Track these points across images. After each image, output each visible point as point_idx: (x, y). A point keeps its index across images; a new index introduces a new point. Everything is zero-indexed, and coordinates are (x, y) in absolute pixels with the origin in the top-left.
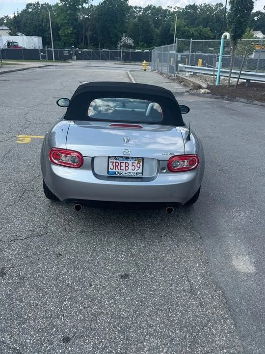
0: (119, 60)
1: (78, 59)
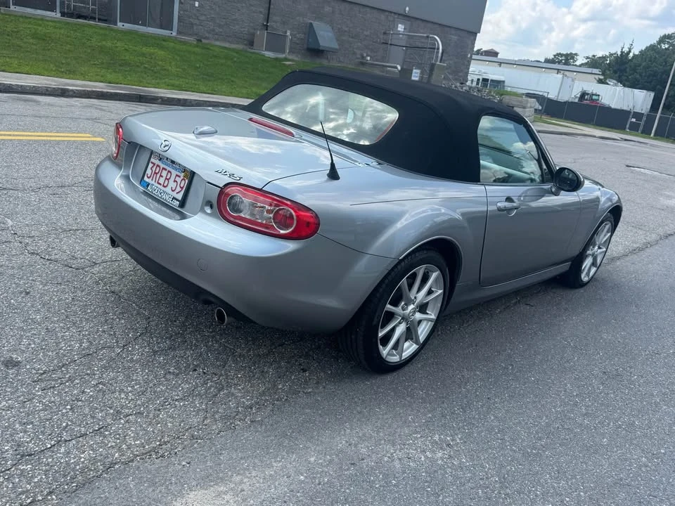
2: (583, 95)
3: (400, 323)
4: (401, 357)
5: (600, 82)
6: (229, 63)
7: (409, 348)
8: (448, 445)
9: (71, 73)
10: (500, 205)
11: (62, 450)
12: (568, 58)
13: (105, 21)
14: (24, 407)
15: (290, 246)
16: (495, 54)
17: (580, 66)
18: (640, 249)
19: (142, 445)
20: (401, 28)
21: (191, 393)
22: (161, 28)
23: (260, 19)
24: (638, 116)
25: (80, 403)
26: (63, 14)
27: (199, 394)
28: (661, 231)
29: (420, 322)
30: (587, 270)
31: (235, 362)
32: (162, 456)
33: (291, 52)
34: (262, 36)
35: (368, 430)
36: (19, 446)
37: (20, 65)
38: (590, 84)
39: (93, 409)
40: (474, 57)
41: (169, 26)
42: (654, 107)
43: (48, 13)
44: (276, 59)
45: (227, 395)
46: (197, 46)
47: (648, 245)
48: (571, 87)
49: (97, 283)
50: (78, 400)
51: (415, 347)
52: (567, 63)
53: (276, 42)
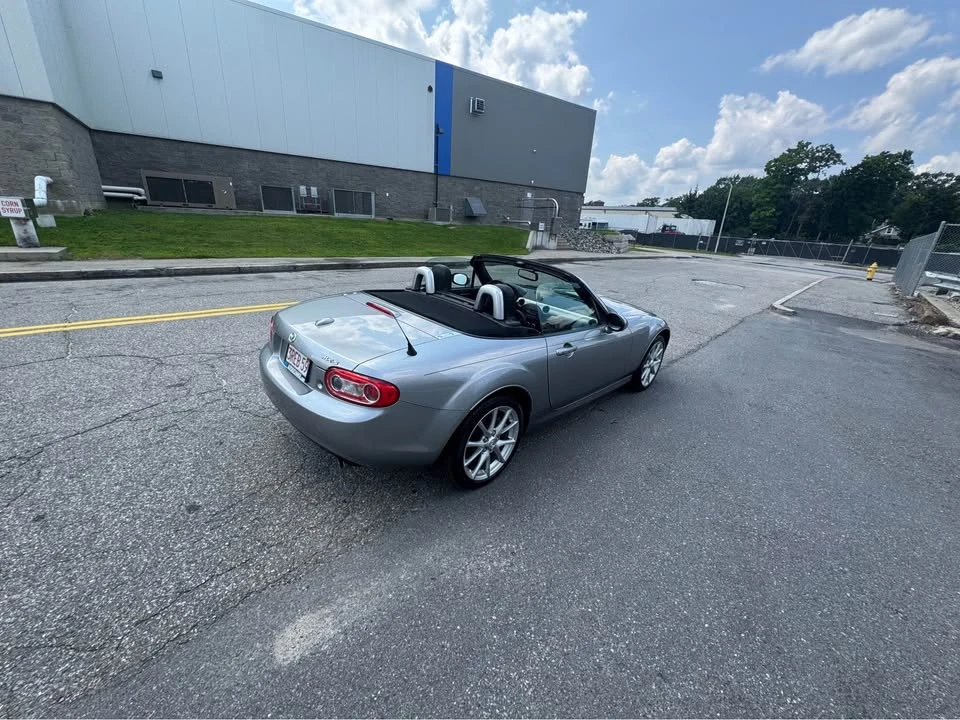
0: (840, 260)
1: (758, 252)
2: (665, 226)
3: (484, 451)
4: (488, 474)
5: (677, 216)
6: (410, 232)
7: (495, 466)
8: (513, 553)
9: (302, 253)
10: (560, 351)
11: (213, 584)
12: (653, 202)
13: (326, 213)
14: (193, 547)
15: (377, 413)
16: (601, 204)
17: (663, 206)
18: (695, 351)
19: (276, 573)
20: (529, 195)
21: (324, 521)
22: (364, 213)
23: (432, 199)
24: (705, 239)
25: (237, 539)
26: (298, 211)
27: (330, 522)
28: (712, 334)
29: (502, 448)
30: (647, 377)
31: (363, 489)
32: (289, 582)
33: (454, 219)
34: (433, 211)
35: (452, 544)
36: (181, 584)
37: (267, 252)
38: (668, 219)
39: (245, 544)
40: (584, 207)
41: (369, 213)
42: (716, 231)
43: (288, 213)
44: (445, 226)
45: (351, 520)
46: (389, 224)
47: (700, 346)
48: (656, 223)
49: (275, 428)
50: (235, 536)
51: (500, 465)
52: (653, 205)
53: (443, 214)
